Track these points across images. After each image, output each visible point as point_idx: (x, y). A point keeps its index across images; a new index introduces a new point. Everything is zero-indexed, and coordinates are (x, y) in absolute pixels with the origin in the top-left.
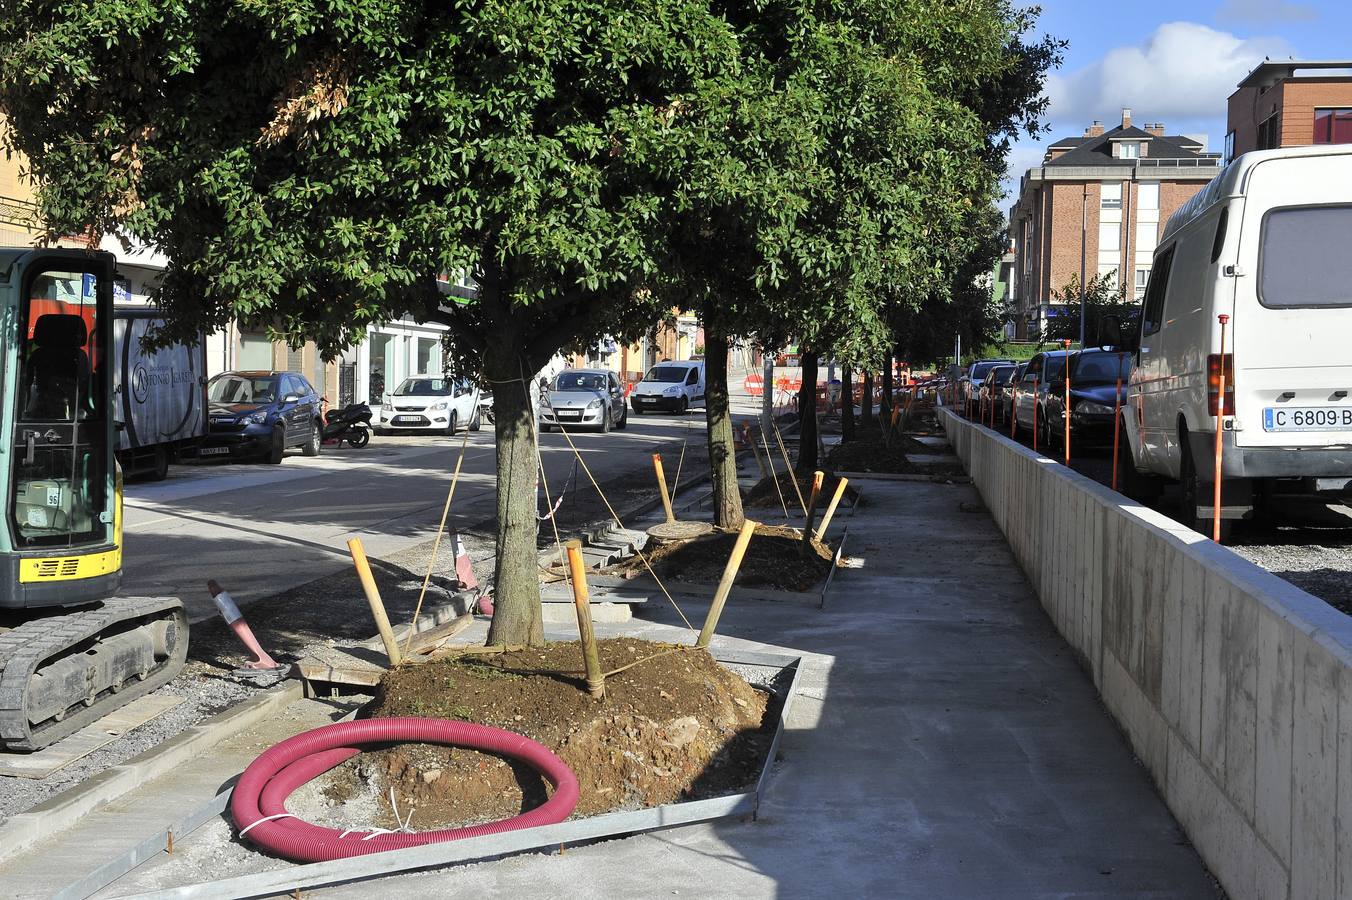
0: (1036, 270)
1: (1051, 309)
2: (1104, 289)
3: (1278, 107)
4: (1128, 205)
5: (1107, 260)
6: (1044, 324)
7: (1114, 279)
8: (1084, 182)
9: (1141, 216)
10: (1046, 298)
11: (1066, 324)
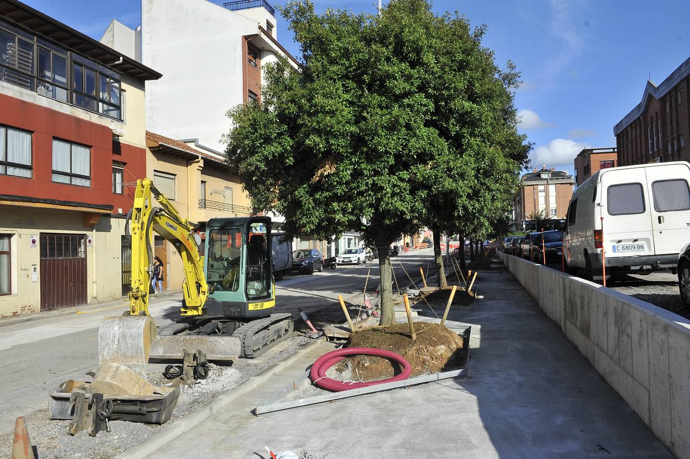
0: (521, 211)
1: (526, 221)
2: (542, 216)
3: (589, 161)
4: (546, 191)
5: (542, 207)
6: (524, 226)
7: (544, 212)
8: (533, 185)
9: (550, 194)
10: (525, 218)
11: (531, 225)
